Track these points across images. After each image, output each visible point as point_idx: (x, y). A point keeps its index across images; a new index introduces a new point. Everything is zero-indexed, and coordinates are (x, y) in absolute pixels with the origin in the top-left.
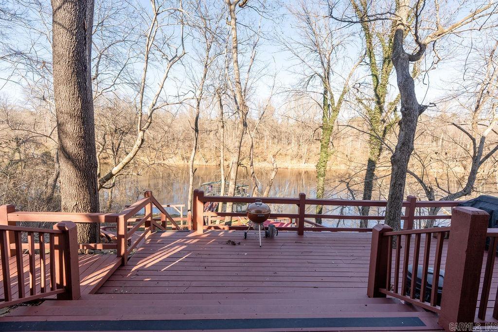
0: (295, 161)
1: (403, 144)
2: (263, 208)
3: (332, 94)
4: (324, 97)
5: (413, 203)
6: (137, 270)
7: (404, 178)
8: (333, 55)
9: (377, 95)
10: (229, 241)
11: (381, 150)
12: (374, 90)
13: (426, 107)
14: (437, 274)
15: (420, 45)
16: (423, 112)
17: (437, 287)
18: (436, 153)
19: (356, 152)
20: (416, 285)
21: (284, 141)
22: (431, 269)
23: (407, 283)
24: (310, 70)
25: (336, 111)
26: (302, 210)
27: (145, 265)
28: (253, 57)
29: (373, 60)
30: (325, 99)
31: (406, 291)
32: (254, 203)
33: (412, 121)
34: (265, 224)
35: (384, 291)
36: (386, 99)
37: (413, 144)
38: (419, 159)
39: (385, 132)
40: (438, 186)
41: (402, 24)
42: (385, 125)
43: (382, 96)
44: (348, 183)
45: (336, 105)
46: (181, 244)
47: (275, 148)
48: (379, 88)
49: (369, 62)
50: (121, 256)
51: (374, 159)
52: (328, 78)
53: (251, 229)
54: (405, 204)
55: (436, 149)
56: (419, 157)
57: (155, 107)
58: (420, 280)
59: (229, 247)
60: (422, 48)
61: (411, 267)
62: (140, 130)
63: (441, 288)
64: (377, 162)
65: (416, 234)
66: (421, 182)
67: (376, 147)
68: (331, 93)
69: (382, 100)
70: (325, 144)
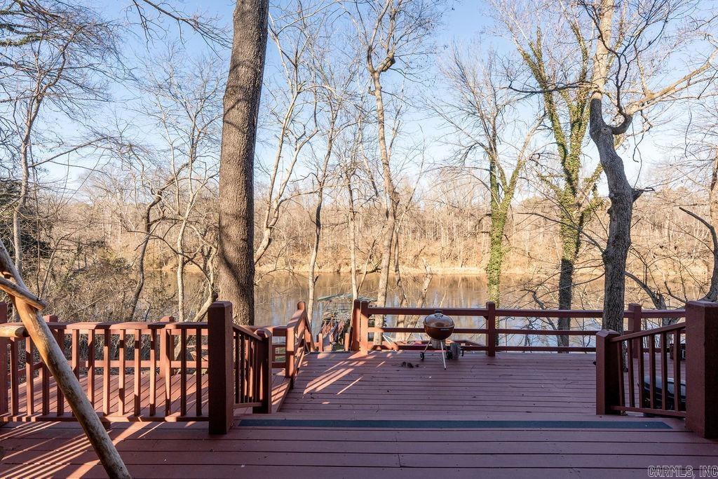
0: (447, 263)
1: (617, 237)
2: (444, 320)
3: (502, 170)
4: (491, 174)
5: (637, 314)
6: (310, 393)
7: (623, 280)
8: (499, 118)
9: (566, 171)
10: (404, 363)
11: (578, 244)
12: (562, 163)
13: (642, 191)
14: (679, 384)
15: (625, 115)
16: (639, 196)
17: (680, 397)
18: (661, 247)
19: (537, 248)
20: (655, 396)
21: (430, 234)
22: (671, 379)
23: (645, 394)
24: (469, 139)
25: (509, 192)
26: (491, 323)
27: (315, 388)
28: (396, 128)
29: (557, 124)
30: (492, 177)
31: (644, 404)
32: (433, 315)
33: (625, 209)
34: (449, 341)
35: (617, 408)
36: (580, 174)
37: (629, 236)
38: (638, 255)
39: (581, 219)
40: (670, 294)
41: (599, 92)
42: (582, 209)
43: (573, 171)
44: (535, 293)
45: (508, 184)
46: (347, 367)
47: (418, 245)
48: (568, 159)
49: (550, 126)
50: (289, 377)
51: (569, 258)
52: (495, 149)
53: (430, 348)
54: (627, 315)
55: (660, 241)
56: (639, 253)
57: (282, 198)
58: (660, 390)
59: (405, 370)
60: (628, 119)
61: (647, 378)
62: (267, 227)
63: (684, 397)
64: (576, 262)
65: (649, 335)
66: (645, 287)
67: (572, 240)
68: (500, 169)
69: (574, 176)
70: (496, 239)
